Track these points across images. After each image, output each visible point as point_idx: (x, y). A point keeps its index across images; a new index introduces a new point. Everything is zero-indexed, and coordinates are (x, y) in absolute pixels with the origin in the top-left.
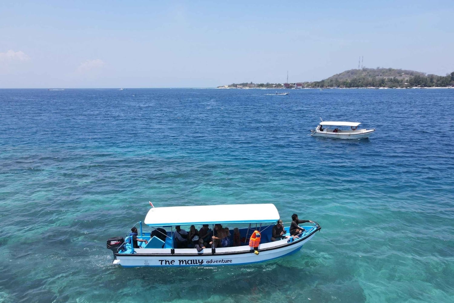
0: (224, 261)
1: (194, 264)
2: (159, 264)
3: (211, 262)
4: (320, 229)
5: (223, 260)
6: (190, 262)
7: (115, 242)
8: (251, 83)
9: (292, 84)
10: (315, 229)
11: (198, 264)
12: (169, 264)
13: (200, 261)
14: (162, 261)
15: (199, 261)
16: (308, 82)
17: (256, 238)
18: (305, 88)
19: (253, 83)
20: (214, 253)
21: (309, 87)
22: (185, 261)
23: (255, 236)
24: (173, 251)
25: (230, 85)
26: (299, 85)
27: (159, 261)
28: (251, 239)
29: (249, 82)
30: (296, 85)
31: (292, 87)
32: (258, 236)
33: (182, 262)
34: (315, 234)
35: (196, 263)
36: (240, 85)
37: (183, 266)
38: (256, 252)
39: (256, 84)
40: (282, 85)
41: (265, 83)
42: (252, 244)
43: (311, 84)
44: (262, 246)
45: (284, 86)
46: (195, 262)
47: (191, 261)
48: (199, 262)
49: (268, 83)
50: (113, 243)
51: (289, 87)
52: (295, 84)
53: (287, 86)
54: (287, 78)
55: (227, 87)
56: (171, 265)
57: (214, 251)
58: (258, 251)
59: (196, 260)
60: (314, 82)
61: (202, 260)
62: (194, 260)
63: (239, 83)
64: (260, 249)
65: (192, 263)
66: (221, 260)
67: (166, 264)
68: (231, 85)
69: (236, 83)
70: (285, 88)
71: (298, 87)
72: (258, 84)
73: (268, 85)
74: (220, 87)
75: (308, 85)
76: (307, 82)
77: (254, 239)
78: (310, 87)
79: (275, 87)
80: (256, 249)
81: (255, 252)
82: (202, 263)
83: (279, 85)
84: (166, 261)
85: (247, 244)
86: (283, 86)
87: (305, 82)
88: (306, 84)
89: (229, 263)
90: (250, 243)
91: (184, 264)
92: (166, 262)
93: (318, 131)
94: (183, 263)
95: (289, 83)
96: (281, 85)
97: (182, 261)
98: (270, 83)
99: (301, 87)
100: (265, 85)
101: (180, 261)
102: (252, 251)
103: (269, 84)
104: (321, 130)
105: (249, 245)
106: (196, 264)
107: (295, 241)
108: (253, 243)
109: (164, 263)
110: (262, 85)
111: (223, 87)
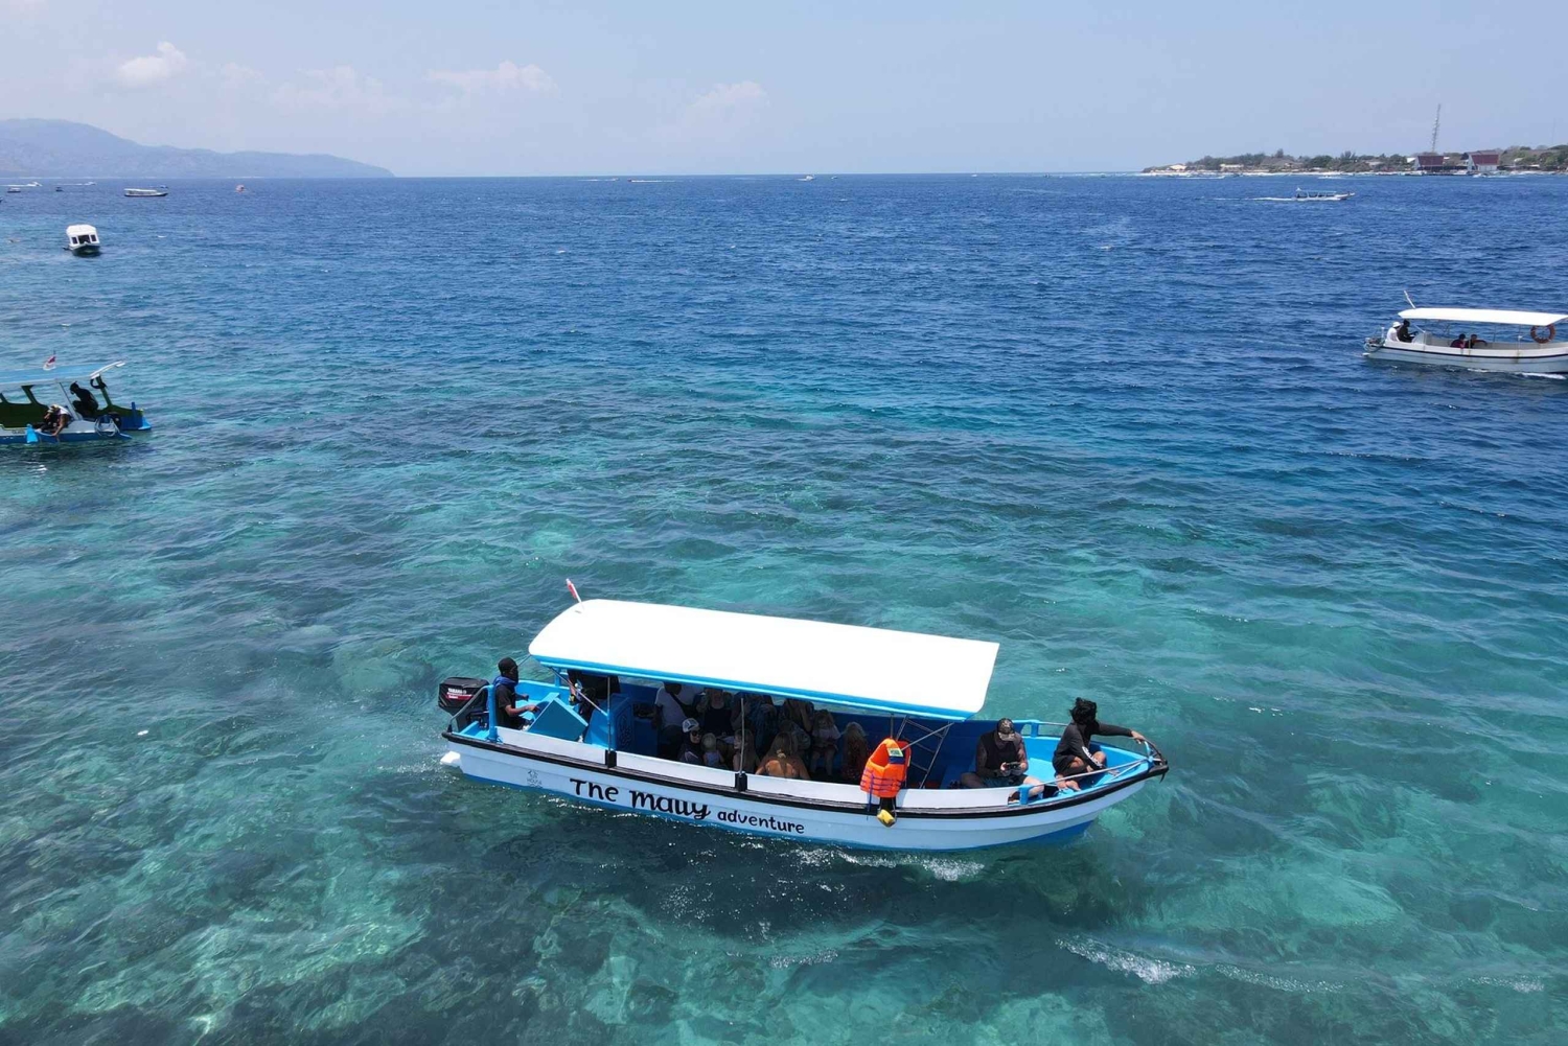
0: (775, 825)
1: (678, 812)
2: (571, 789)
3: (732, 817)
4: (1163, 772)
5: (772, 820)
6: (664, 805)
7: (460, 692)
8: (1280, 155)
9: (1455, 155)
10: (1144, 768)
11: (692, 816)
12: (601, 797)
13: (699, 808)
14: (579, 782)
15: (694, 805)
16: (1528, 149)
17: (888, 766)
18: (1511, 170)
19: (1285, 154)
20: (740, 790)
21: (1529, 169)
22: (650, 796)
23: (884, 759)
24: (611, 759)
25: (1193, 161)
26: (1483, 158)
27: (572, 780)
28: (870, 764)
29: (1270, 152)
30: (1469, 162)
31: (1452, 168)
32: (896, 760)
33: (639, 798)
34: (1140, 785)
35: (685, 811)
36: (1234, 161)
37: (643, 814)
38: (884, 815)
39: (1296, 157)
40: (1409, 160)
41: (1336, 153)
42: (872, 783)
43: (1539, 154)
44: (913, 798)
45: (1417, 165)
46: (681, 809)
47: (670, 801)
48: (694, 810)
49: (1348, 154)
50: (453, 693)
51: (1437, 169)
52: (1465, 156)
53: (1432, 163)
54: (1435, 135)
55: (1179, 170)
56: (605, 800)
57: (741, 783)
58: (893, 815)
59: (685, 804)
60: (1556, 148)
61: (705, 807)
62: (677, 802)
63: (1229, 155)
64: (904, 806)
65: (670, 809)
66: (768, 819)
67: (591, 794)
68: (1198, 163)
69: (1215, 156)
70: (1419, 172)
71: (1482, 168)
72: (1307, 159)
73: (1347, 162)
74: (1155, 169)
75: (1527, 158)
76: (1523, 148)
77: (881, 768)
78: (1536, 169)
79: (1378, 168)
80: (889, 804)
81: (879, 816)
82: (703, 816)
83: (1398, 161)
84: (591, 784)
85: (855, 780)
86: (1412, 164)
87: (1513, 149)
88: (1515, 156)
89: (794, 832)
90: (864, 778)
91: (647, 806)
92: (592, 788)
93: (1391, 339)
94: (643, 804)
95: (1440, 153)
96: (1404, 159)
97: (641, 794)
98: (1359, 154)
99: (1495, 167)
100: (1336, 161)
101: (634, 793)
102: (871, 810)
103: (1354, 158)
104: (1405, 334)
105: (858, 784)
106: (683, 815)
107: (1061, 797)
108: (875, 781)
109: (585, 788)
110: (1323, 162)
111: (1164, 169)
